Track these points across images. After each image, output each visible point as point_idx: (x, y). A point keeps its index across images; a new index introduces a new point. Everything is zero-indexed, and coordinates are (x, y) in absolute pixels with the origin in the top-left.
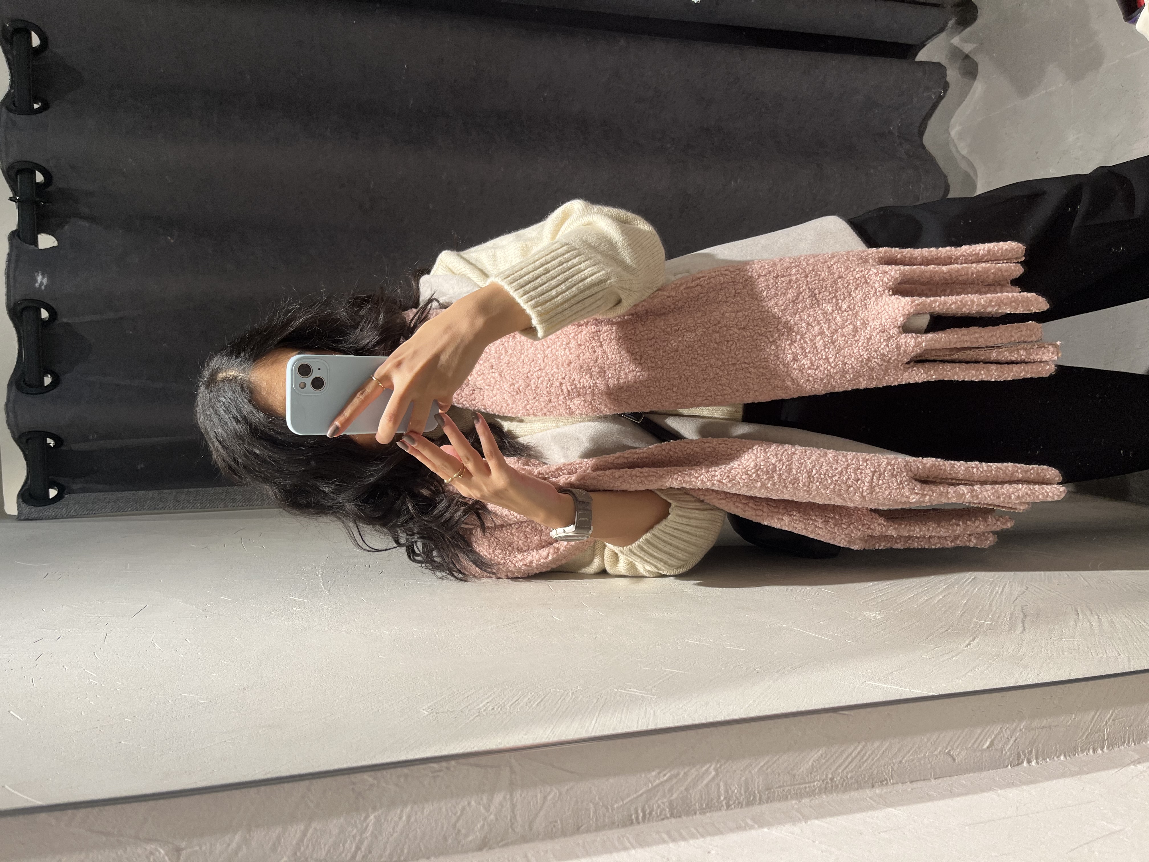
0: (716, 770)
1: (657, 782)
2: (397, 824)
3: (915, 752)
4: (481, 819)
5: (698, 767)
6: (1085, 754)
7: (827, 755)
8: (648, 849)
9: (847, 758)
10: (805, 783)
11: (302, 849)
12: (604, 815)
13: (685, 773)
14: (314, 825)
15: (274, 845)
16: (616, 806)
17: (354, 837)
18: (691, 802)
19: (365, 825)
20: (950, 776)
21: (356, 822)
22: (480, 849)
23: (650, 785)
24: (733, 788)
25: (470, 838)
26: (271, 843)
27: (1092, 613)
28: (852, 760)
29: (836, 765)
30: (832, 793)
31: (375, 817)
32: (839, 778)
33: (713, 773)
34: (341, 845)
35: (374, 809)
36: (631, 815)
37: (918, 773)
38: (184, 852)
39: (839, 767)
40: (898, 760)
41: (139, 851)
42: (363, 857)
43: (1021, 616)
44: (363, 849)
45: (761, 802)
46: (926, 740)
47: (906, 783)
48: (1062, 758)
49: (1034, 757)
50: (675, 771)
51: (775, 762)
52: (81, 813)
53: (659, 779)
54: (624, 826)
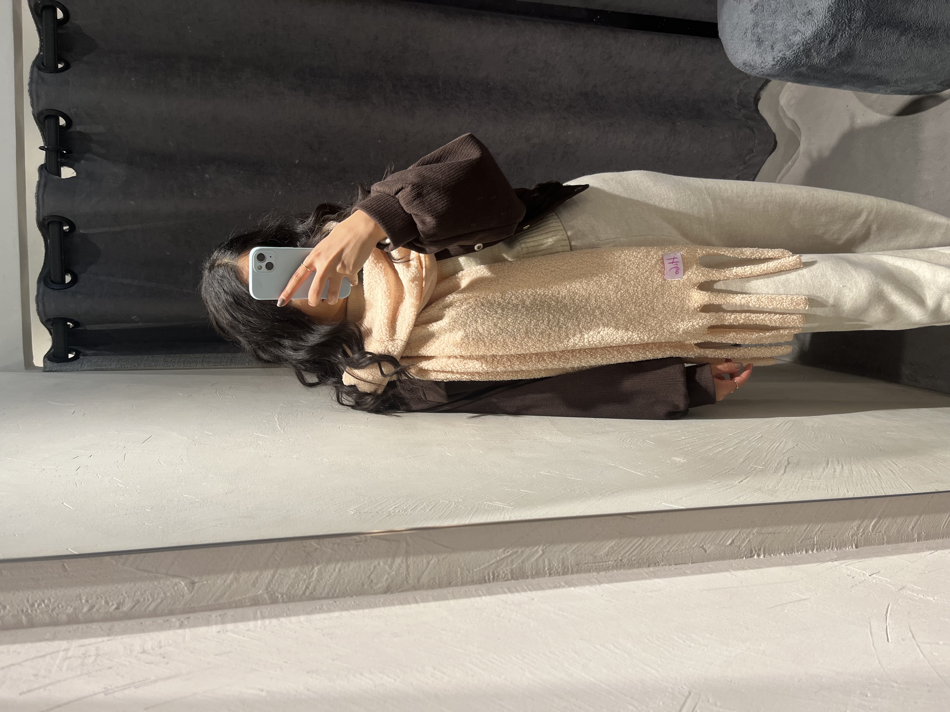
0: (543, 550)
1: (503, 556)
2: (332, 574)
3: (679, 545)
4: (386, 574)
5: (531, 547)
6: (799, 553)
7: (618, 544)
8: (494, 597)
9: (632, 547)
10: (603, 562)
11: (272, 586)
12: (467, 576)
13: (522, 551)
14: (279, 572)
15: (254, 582)
16: (475, 570)
17: (305, 580)
18: (525, 570)
19: (311, 573)
20: (702, 562)
21: (306, 571)
22: (385, 592)
23: (498, 558)
24: (554, 562)
25: (378, 586)
26: (252, 581)
27: (839, 463)
28: (636, 549)
29: (625, 551)
30: (621, 569)
31: (318, 569)
32: (626, 560)
33: (541, 552)
34: (296, 585)
35: (318, 563)
36: (485, 577)
37: (680, 559)
38: (197, 584)
39: (626, 552)
40: (667, 550)
41: (168, 582)
42: (310, 593)
43: (786, 463)
44: (310, 588)
45: (572, 573)
46: (686, 538)
47: (672, 565)
48: (783, 554)
49: (762, 553)
50: (515, 550)
51: (583, 547)
52: (132, 557)
53: (504, 554)
54: (480, 583)
